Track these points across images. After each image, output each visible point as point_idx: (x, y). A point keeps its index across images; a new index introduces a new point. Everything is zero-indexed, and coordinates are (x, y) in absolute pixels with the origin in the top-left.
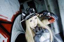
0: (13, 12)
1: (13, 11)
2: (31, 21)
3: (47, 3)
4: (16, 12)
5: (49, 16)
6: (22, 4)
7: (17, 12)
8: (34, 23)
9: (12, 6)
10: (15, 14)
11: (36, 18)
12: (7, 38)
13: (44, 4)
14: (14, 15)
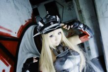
0: (20, 21)
1: (20, 19)
2: (51, 36)
3: (78, 6)
4: (26, 21)
5: (81, 30)
6: (35, 7)
7: (28, 21)
8: (56, 40)
9: (19, 10)
10: (24, 24)
11: (60, 32)
12: (10, 66)
13: (73, 7)
14: (22, 26)
